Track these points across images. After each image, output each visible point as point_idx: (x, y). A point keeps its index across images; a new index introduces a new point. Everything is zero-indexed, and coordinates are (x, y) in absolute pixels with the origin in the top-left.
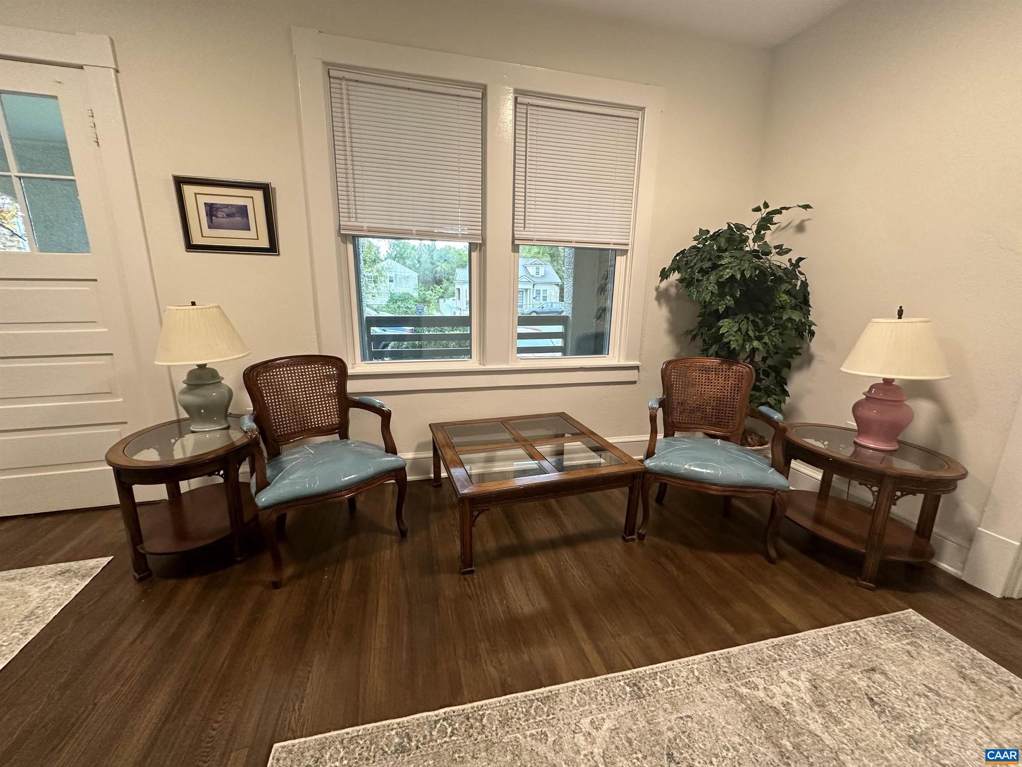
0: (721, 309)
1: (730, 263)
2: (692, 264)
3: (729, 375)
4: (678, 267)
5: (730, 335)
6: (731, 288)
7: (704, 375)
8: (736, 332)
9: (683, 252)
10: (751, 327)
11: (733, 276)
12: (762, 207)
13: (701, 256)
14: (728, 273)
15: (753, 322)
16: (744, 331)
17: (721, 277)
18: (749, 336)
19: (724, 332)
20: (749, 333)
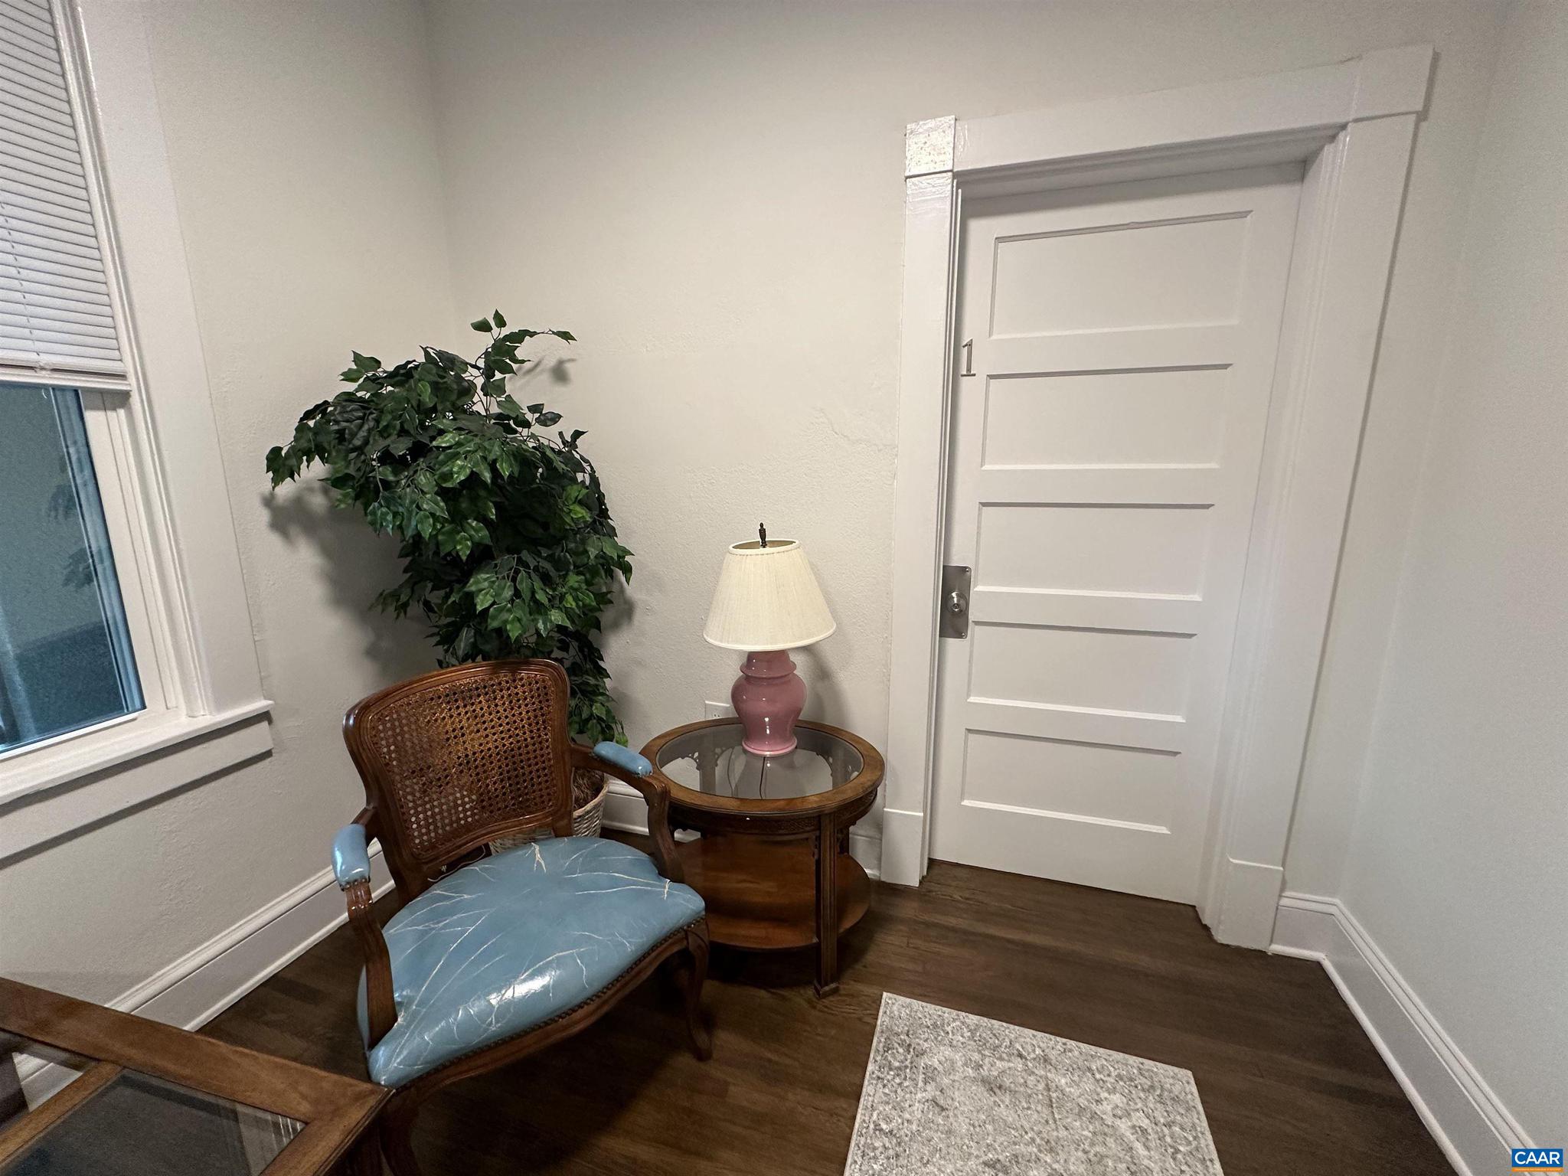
0: (464, 551)
1: (459, 444)
2: (357, 442)
3: (517, 694)
4: (316, 446)
5: (501, 610)
6: (474, 500)
7: (462, 710)
8: (512, 601)
9: (321, 408)
10: (538, 584)
11: (474, 477)
12: (493, 324)
13: (377, 421)
14: (462, 467)
15: (536, 569)
16: (526, 595)
17: (448, 477)
18: (537, 602)
19: (487, 605)
20: (537, 597)
